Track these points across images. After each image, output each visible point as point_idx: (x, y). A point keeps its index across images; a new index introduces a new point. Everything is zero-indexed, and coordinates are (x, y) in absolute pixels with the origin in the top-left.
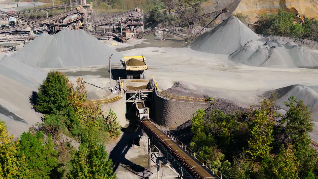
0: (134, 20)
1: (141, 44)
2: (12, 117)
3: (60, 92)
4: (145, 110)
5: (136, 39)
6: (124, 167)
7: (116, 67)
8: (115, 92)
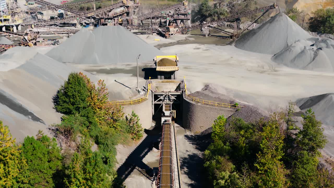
0: (180, 14)
1: (184, 40)
2: (30, 117)
3: (79, 94)
4: (171, 113)
5: (181, 34)
6: (139, 171)
7: (151, 66)
8: (142, 93)
